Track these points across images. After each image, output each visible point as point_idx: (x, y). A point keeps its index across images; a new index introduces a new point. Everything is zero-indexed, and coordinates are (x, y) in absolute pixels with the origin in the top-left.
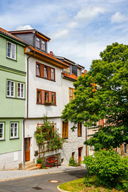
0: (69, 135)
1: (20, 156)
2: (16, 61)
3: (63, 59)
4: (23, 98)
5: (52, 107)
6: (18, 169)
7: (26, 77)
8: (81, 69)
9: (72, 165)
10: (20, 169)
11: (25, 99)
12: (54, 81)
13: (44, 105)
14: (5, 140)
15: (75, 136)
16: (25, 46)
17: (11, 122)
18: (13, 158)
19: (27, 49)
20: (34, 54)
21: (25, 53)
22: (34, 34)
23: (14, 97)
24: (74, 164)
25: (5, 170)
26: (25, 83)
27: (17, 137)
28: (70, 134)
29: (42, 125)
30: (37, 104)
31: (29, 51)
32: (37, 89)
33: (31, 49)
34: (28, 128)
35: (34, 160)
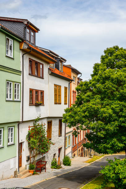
0: (52, 136)
1: (15, 163)
2: (13, 59)
3: (49, 51)
4: (19, 100)
5: (41, 107)
6: (13, 177)
7: (22, 76)
8: (62, 61)
9: (55, 168)
10: (15, 177)
11: (20, 101)
12: (42, 78)
13: (35, 105)
14: (3, 147)
15: (56, 136)
16: (21, 41)
17: (8, 127)
18: (9, 165)
19: (23, 45)
20: (30, 51)
21: (20, 49)
22: (26, 25)
23: (12, 100)
24: (56, 167)
25: (4, 179)
26: (20, 83)
27: (13, 143)
28: (53, 134)
29: (32, 128)
30: (30, 105)
31: (27, 47)
32: (30, 89)
33: (29, 46)
34: (21, 131)
35: (26, 165)
